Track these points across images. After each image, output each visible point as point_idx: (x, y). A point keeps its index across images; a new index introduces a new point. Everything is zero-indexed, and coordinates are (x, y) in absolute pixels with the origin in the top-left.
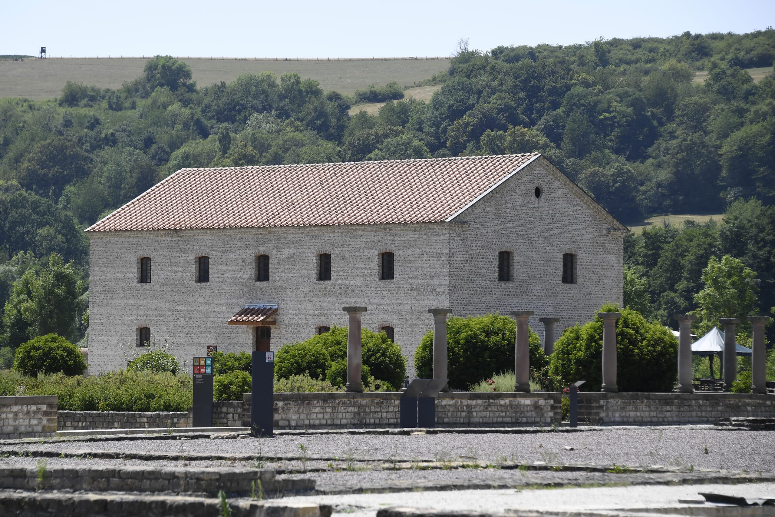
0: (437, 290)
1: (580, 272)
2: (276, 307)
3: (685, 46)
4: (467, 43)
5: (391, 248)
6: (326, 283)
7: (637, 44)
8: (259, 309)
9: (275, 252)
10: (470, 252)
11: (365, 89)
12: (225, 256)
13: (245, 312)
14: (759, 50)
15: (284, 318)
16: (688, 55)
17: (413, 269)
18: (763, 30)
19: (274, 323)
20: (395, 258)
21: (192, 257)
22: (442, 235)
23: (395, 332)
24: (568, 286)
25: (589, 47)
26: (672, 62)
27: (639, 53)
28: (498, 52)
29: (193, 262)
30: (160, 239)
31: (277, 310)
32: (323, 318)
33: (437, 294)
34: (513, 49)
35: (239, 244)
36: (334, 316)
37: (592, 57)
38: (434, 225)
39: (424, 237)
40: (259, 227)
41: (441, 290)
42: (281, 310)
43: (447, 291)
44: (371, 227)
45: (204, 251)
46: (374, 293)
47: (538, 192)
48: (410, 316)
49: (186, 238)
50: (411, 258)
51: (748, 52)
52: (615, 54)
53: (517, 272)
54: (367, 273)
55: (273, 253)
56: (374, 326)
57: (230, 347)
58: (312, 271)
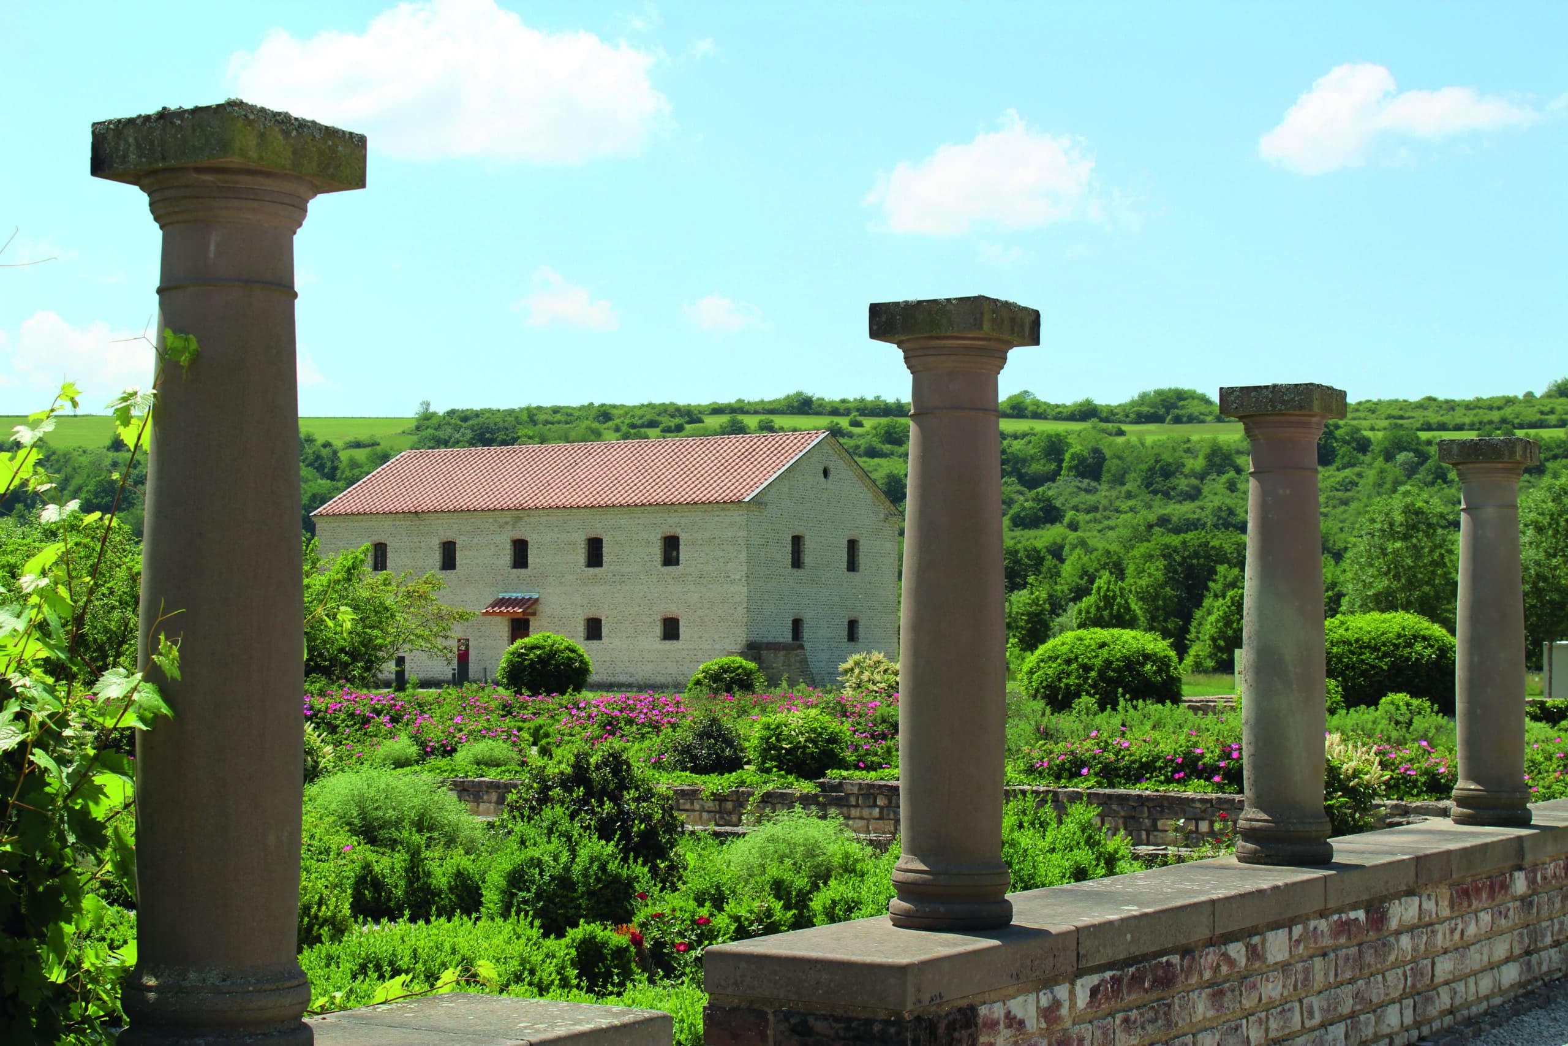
0: (733, 577)
1: (862, 559)
2: (535, 596)
3: (593, 413)
4: (428, 404)
5: (677, 531)
6: (597, 570)
7: (556, 410)
8: (516, 599)
9: (535, 536)
10: (767, 535)
11: (351, 438)
12: (475, 541)
13: (501, 602)
14: (648, 417)
15: (544, 609)
16: (596, 419)
17: (702, 555)
18: (646, 403)
19: (534, 614)
20: (681, 542)
21: (435, 542)
22: (738, 516)
23: (681, 623)
24: (852, 573)
25: (522, 410)
26: (587, 423)
27: (558, 417)
28: (452, 413)
29: (437, 547)
30: (398, 523)
31: (537, 600)
32: (593, 609)
33: (732, 582)
34: (463, 411)
35: (492, 528)
36: (606, 606)
37: (524, 417)
38: (729, 506)
39: (717, 519)
40: (516, 509)
41: (738, 577)
42: (542, 601)
43: (744, 579)
44: (653, 508)
45: (449, 536)
46: (655, 580)
47: (826, 473)
48: (699, 605)
49: (428, 522)
50: (700, 542)
51: (640, 418)
52: (541, 417)
53: (808, 559)
54: (646, 558)
55: (532, 539)
56: (655, 617)
57: (482, 640)
58: (581, 556)
